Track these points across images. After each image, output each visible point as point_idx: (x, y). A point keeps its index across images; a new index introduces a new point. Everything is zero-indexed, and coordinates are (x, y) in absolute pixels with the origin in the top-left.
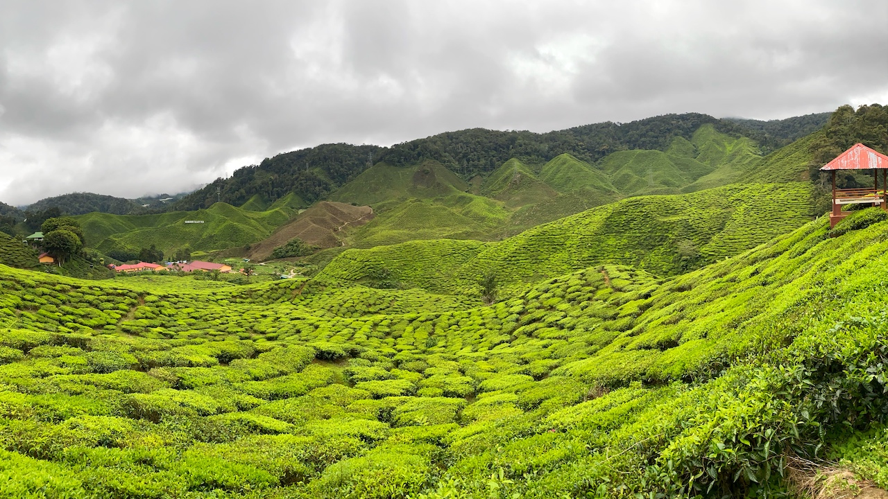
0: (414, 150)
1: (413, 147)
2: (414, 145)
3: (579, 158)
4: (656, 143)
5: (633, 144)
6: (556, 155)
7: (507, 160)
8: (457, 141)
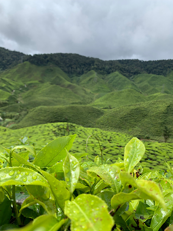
1: (45, 57)
3: (123, 75)
4: (162, 72)
5: (149, 71)
7: (90, 70)
8: (66, 58)
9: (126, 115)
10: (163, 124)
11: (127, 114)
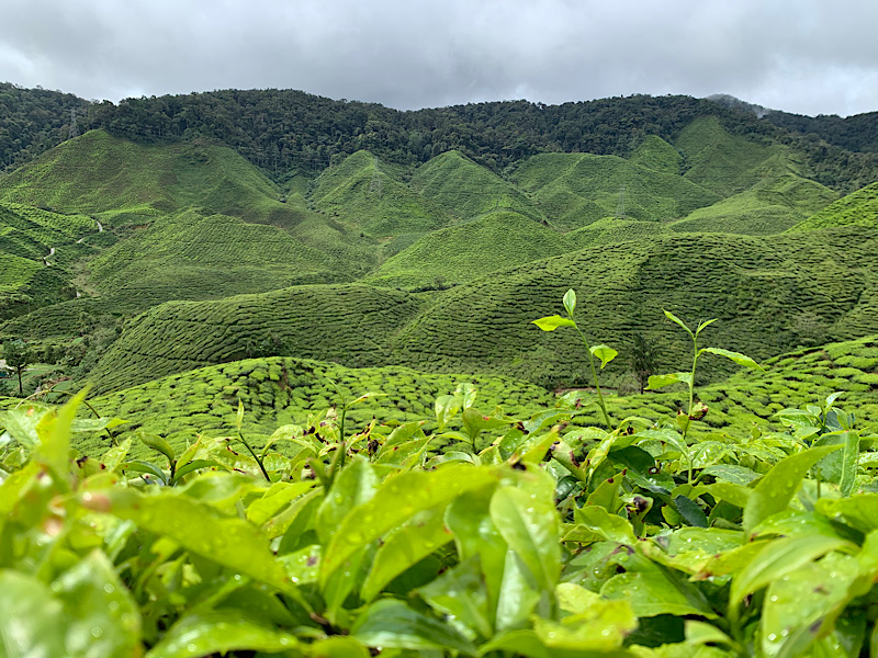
0: (170, 115)
1: (168, 108)
2: (172, 105)
4: (612, 143)
5: (570, 143)
8: (257, 108)
9: (500, 309)
10: (628, 327)
11: (501, 303)
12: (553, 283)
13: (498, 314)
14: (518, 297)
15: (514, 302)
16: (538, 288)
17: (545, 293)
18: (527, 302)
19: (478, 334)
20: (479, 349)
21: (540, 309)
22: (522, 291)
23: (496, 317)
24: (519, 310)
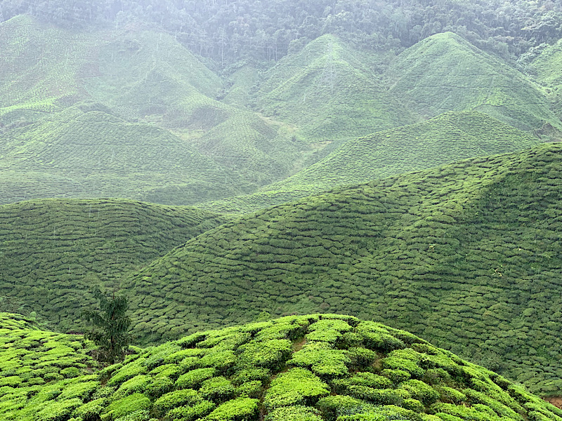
3: (477, 44)
6: (427, 33)
7: (314, 37)
9: (272, 241)
10: (435, 277)
11: (276, 232)
12: (362, 208)
13: (267, 248)
14: (303, 225)
15: (295, 232)
16: (339, 213)
17: (343, 222)
18: (313, 233)
19: (228, 275)
20: (220, 296)
21: (328, 244)
22: (313, 217)
23: (262, 253)
24: (298, 244)
